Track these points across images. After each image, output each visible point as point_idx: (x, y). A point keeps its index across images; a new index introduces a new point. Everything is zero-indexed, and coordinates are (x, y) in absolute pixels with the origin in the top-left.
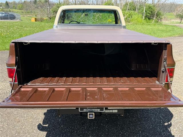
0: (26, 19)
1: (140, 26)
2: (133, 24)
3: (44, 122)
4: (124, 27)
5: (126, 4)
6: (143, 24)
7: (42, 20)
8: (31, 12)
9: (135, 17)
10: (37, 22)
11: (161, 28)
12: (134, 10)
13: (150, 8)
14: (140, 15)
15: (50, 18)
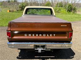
0: (4, 10)
1: (65, 15)
2: (61, 14)
3: (19, 56)
4: (55, 16)
5: (58, 4)
6: (66, 14)
7: (13, 11)
8: (7, 7)
9: (62, 10)
10: (10, 13)
11: (75, 16)
12: (62, 7)
13: (70, 5)
14: (65, 9)
15: (18, 11)
